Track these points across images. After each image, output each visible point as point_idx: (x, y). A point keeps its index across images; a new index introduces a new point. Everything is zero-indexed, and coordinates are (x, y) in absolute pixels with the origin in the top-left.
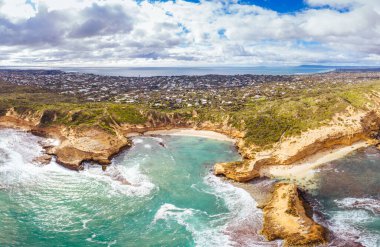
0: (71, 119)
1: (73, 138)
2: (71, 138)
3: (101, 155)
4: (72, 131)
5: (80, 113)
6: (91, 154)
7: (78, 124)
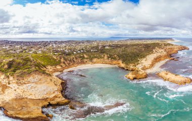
0: (6, 66)
1: (15, 85)
2: (14, 85)
3: (56, 97)
4: (11, 78)
5: (13, 61)
6: (46, 99)
7: (14, 71)
